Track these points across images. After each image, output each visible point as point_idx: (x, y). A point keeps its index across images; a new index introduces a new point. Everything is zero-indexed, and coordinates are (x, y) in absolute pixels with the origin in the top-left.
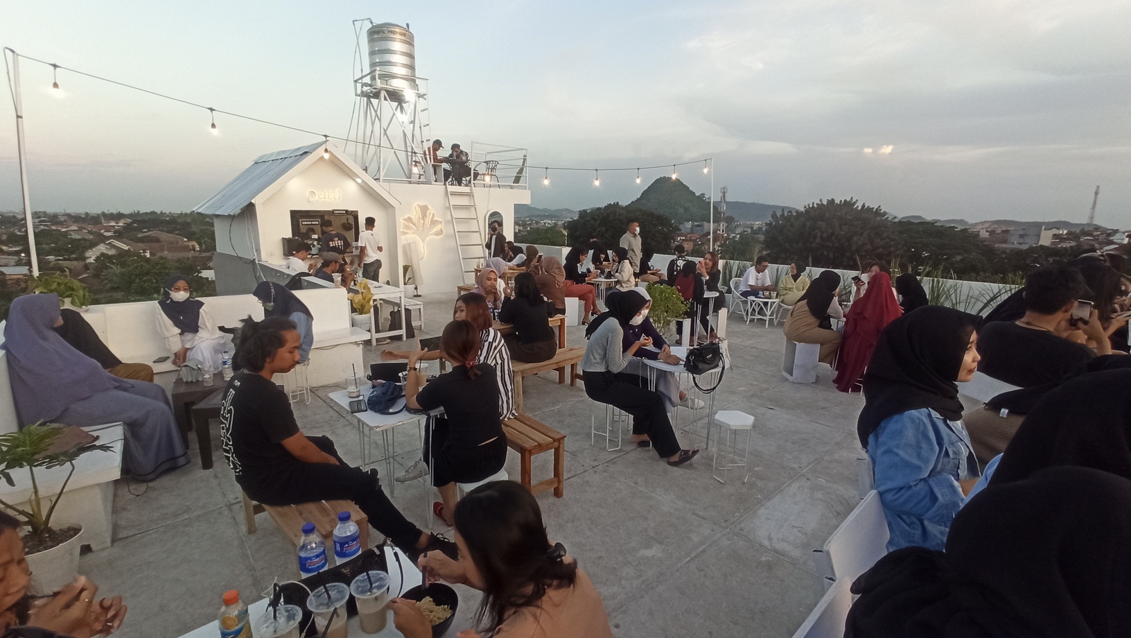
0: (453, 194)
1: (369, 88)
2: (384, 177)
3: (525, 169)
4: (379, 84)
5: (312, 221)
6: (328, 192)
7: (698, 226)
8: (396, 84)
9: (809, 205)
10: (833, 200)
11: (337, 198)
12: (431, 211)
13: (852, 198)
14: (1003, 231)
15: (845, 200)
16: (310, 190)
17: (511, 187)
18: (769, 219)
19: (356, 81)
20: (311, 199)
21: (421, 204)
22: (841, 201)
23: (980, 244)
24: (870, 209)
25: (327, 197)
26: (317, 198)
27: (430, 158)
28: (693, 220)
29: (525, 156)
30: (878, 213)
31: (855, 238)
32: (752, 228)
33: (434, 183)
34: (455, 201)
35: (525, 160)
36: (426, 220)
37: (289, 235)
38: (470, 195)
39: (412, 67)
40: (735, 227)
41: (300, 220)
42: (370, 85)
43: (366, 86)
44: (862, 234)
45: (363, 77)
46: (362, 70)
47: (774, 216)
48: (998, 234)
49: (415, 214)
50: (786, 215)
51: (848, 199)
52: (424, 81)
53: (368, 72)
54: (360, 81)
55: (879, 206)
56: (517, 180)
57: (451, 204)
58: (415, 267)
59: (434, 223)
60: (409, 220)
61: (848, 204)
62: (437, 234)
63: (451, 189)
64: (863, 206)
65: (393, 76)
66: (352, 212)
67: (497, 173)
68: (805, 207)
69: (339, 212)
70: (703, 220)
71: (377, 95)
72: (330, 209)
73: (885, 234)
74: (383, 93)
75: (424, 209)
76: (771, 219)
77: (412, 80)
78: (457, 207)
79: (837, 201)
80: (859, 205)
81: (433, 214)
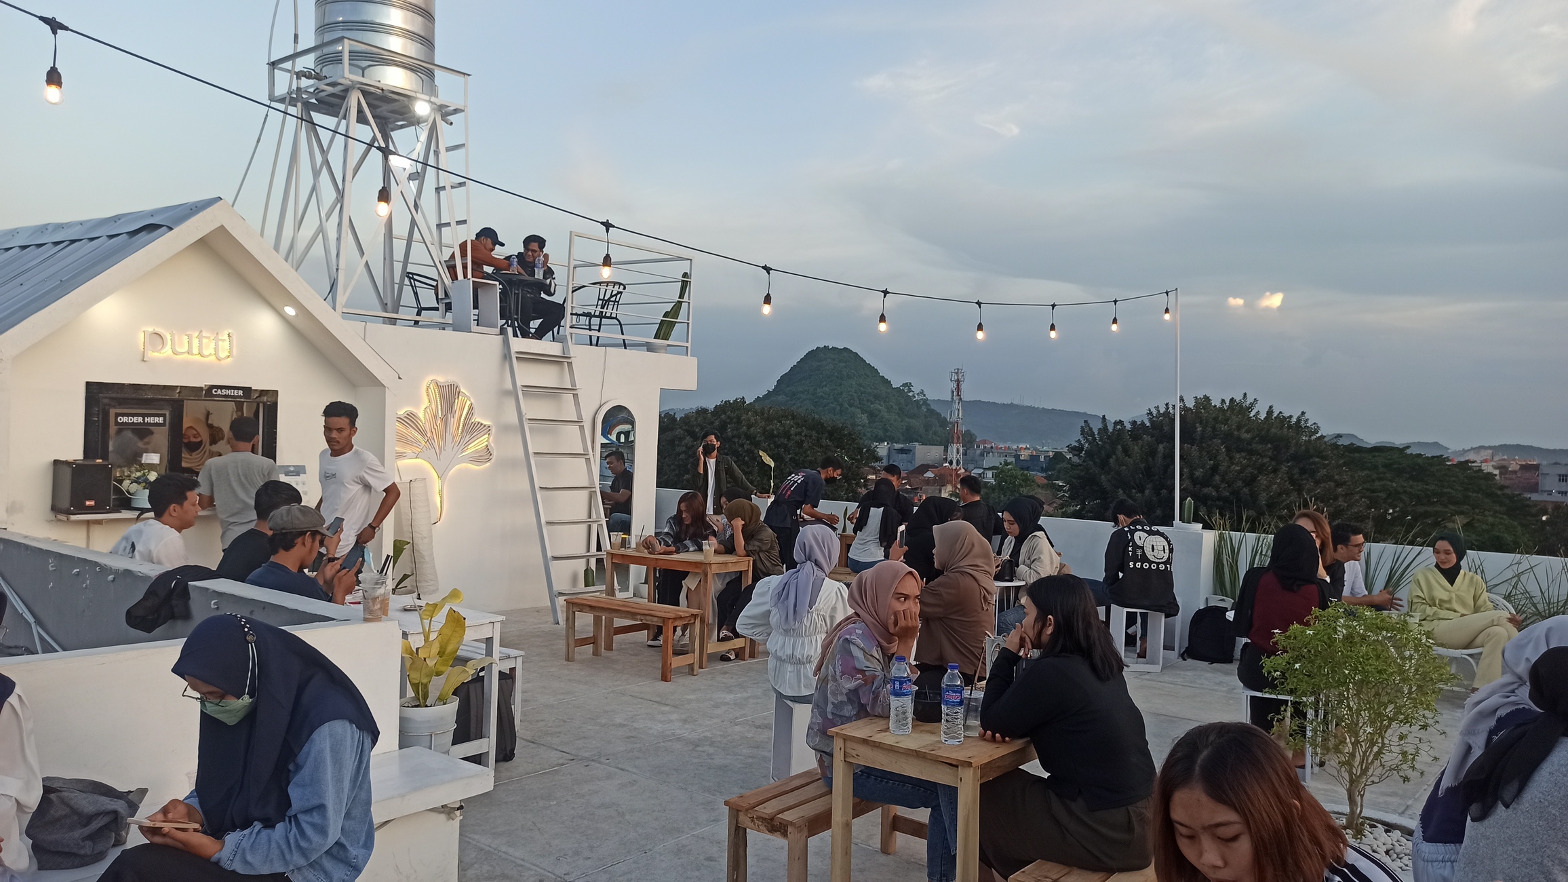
0: (525, 358)
1: (311, 82)
2: (345, 306)
3: (684, 306)
4: (347, 74)
5: (144, 416)
6: (200, 338)
7: (902, 451)
8: (394, 78)
9: (1157, 408)
10: (1207, 398)
11: (223, 354)
12: (468, 396)
13: (1245, 395)
14: (1525, 468)
15: (1232, 400)
16: (151, 329)
17: (650, 348)
18: (1075, 438)
19: (273, 65)
20: (152, 355)
21: (441, 379)
22: (1223, 401)
23: (1499, 492)
24: (1283, 420)
25: (195, 351)
26: (167, 351)
27: (465, 267)
28: (892, 440)
29: (685, 275)
30: (1299, 426)
31: (1263, 480)
32: (1017, 457)
33: (474, 327)
34: (528, 375)
35: (685, 285)
36: (453, 422)
37: (75, 452)
38: (561, 361)
39: (427, 41)
40: (982, 455)
41: (112, 412)
42: (318, 77)
43: (308, 78)
44: (1275, 471)
45: (296, 55)
46: (296, 36)
47: (1086, 431)
48: (1515, 472)
49: (424, 407)
50: (1110, 429)
51: (1238, 397)
52: (460, 78)
53: (312, 44)
54: (288, 65)
55: (1303, 413)
56: (664, 329)
57: (519, 383)
58: (422, 546)
59: (472, 429)
60: (410, 419)
61: (1238, 409)
62: (476, 460)
63: (519, 344)
64: (1270, 412)
65: (384, 58)
66: (263, 393)
67: (623, 312)
68: (1151, 413)
69: (224, 392)
70: (911, 440)
71: (332, 103)
72: (200, 381)
73: (1324, 472)
74: (354, 98)
75: (449, 394)
76: (1081, 437)
77: (424, 70)
78: (533, 391)
79: (1216, 402)
80: (1261, 411)
81: (471, 407)
